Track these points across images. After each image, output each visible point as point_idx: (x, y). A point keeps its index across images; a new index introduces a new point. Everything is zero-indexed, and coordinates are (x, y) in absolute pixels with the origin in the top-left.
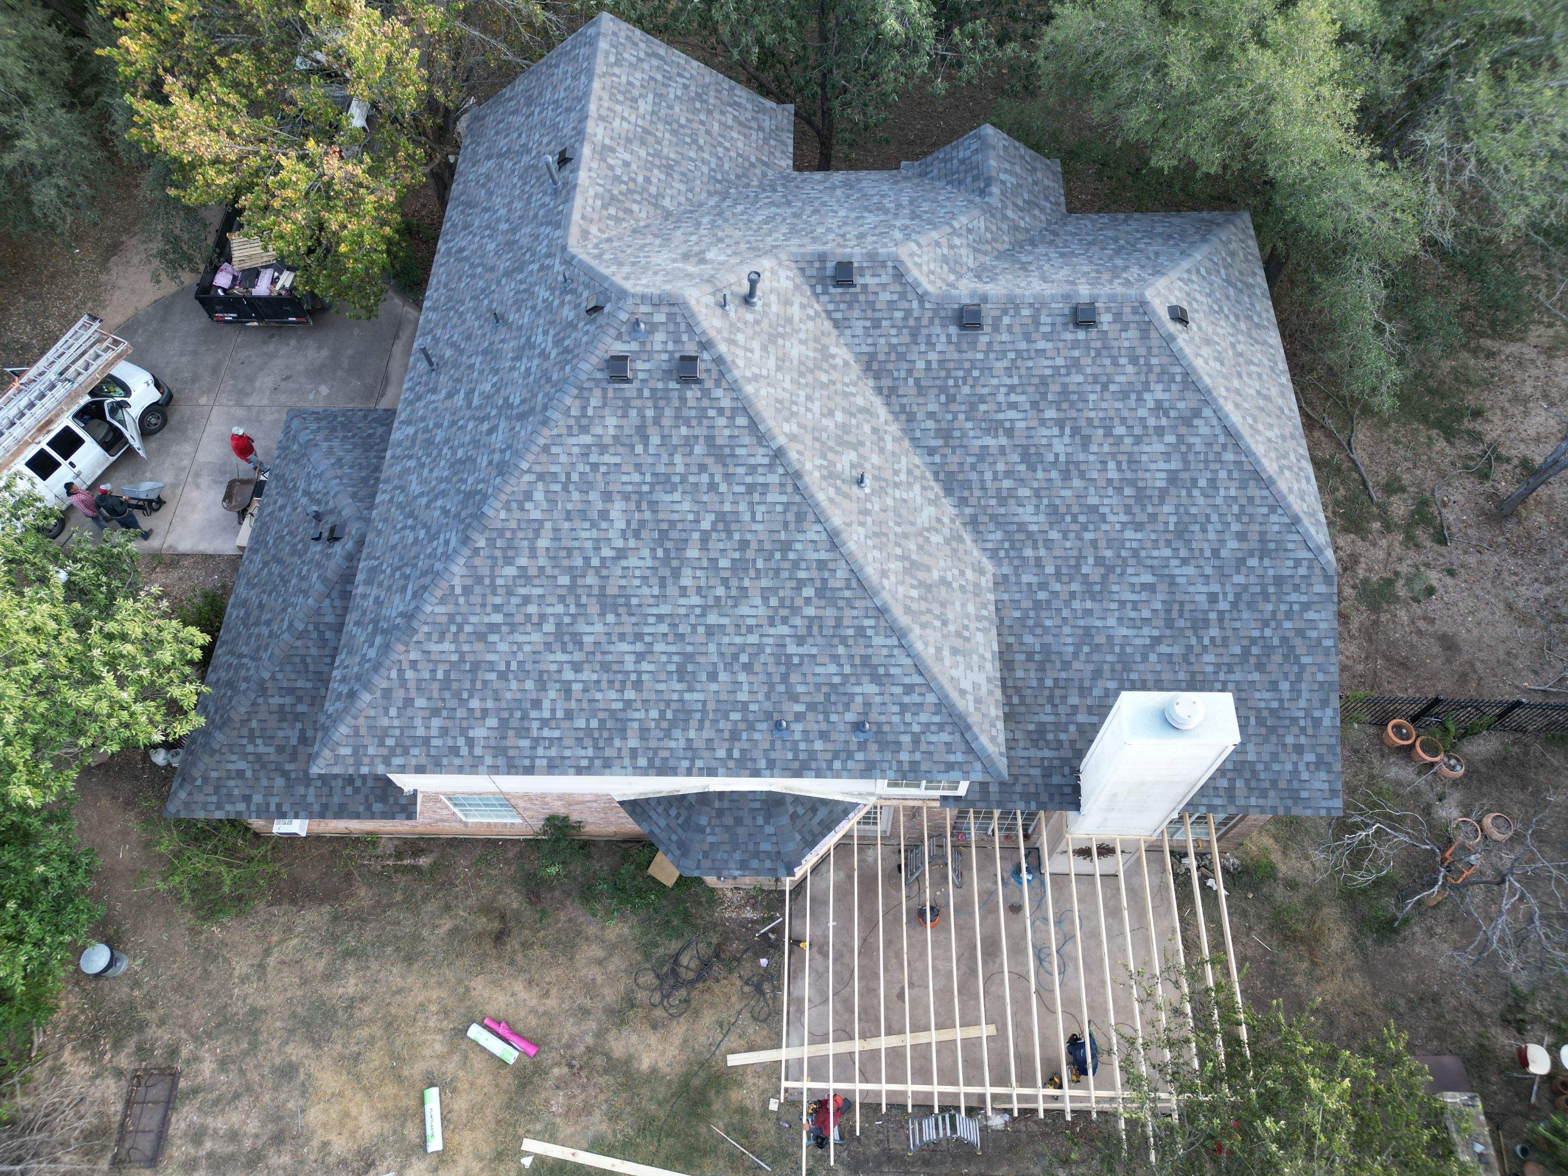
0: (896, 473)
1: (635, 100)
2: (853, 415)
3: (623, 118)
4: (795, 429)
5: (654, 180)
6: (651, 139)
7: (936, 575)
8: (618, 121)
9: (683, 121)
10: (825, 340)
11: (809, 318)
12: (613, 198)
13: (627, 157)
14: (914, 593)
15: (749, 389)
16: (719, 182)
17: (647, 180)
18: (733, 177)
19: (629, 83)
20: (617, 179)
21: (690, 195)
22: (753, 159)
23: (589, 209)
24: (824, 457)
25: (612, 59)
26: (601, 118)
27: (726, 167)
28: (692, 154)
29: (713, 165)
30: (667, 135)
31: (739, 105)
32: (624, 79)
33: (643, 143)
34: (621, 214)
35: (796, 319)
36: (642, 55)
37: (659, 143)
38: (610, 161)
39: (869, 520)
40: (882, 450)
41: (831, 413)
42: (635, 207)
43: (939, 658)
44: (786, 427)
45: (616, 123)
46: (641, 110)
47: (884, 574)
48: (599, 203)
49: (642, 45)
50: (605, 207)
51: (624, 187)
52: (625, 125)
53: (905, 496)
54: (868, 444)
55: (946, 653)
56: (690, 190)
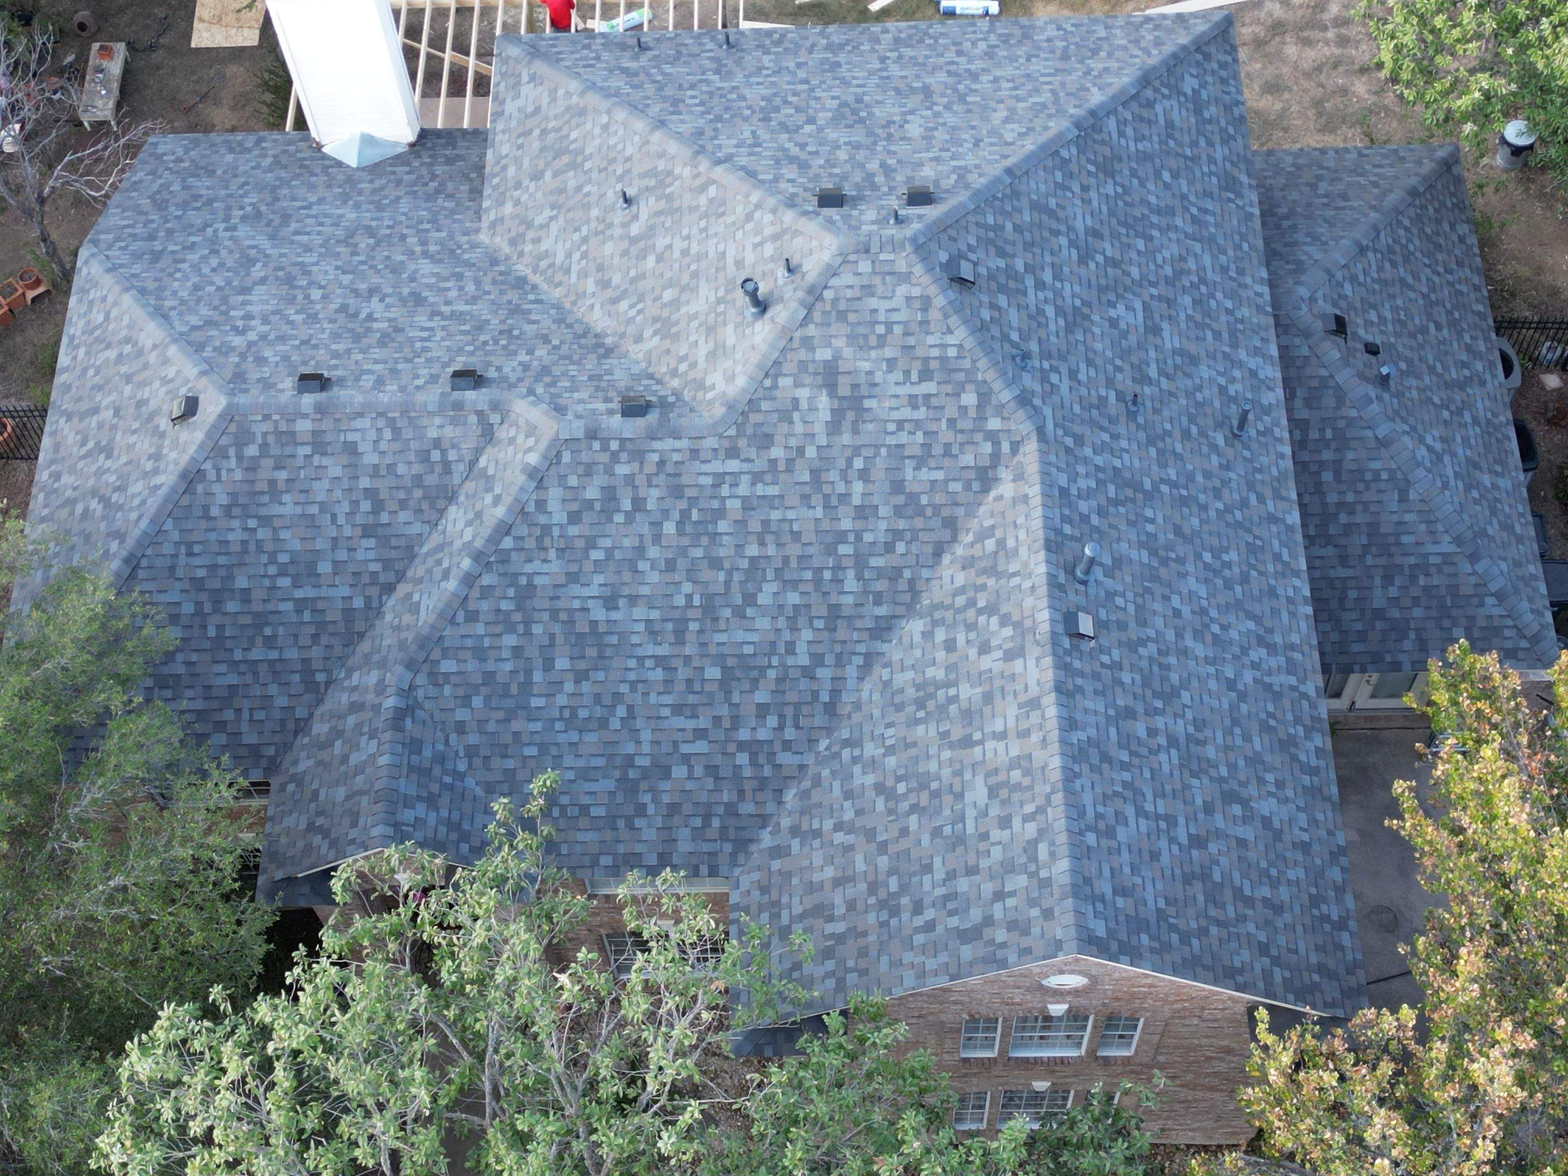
0: (584, 255)
1: (993, 792)
2: (634, 280)
3: (1003, 736)
4: (703, 200)
5: (941, 655)
6: (957, 734)
7: (548, 175)
8: (1011, 723)
9: (913, 821)
10: (667, 344)
11: (684, 359)
12: (992, 571)
13: (986, 662)
14: (573, 136)
15: (755, 197)
16: (846, 743)
17: (950, 646)
18: (826, 773)
19: (1005, 822)
20: (991, 610)
21: (885, 674)
22: (795, 844)
23: (1021, 520)
24: (669, 198)
25: (1043, 850)
26: (1034, 704)
27: (836, 785)
28: (891, 761)
29: (857, 769)
30: (933, 766)
31: (827, 954)
32: (1016, 822)
33: (967, 715)
34: (977, 551)
35: (702, 342)
36: (998, 911)
37: (944, 735)
38: (1008, 631)
39: (619, 171)
40: (600, 268)
41: (660, 259)
42: (960, 580)
43: (553, 93)
44: (712, 191)
45: (1012, 711)
46: (980, 779)
47: (605, 127)
48: (1011, 543)
49: (1001, 935)
50: (1001, 543)
51: (981, 603)
52: (999, 726)
53: (576, 237)
54: (616, 260)
55: (545, 102)
56: (887, 684)
